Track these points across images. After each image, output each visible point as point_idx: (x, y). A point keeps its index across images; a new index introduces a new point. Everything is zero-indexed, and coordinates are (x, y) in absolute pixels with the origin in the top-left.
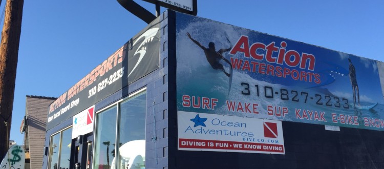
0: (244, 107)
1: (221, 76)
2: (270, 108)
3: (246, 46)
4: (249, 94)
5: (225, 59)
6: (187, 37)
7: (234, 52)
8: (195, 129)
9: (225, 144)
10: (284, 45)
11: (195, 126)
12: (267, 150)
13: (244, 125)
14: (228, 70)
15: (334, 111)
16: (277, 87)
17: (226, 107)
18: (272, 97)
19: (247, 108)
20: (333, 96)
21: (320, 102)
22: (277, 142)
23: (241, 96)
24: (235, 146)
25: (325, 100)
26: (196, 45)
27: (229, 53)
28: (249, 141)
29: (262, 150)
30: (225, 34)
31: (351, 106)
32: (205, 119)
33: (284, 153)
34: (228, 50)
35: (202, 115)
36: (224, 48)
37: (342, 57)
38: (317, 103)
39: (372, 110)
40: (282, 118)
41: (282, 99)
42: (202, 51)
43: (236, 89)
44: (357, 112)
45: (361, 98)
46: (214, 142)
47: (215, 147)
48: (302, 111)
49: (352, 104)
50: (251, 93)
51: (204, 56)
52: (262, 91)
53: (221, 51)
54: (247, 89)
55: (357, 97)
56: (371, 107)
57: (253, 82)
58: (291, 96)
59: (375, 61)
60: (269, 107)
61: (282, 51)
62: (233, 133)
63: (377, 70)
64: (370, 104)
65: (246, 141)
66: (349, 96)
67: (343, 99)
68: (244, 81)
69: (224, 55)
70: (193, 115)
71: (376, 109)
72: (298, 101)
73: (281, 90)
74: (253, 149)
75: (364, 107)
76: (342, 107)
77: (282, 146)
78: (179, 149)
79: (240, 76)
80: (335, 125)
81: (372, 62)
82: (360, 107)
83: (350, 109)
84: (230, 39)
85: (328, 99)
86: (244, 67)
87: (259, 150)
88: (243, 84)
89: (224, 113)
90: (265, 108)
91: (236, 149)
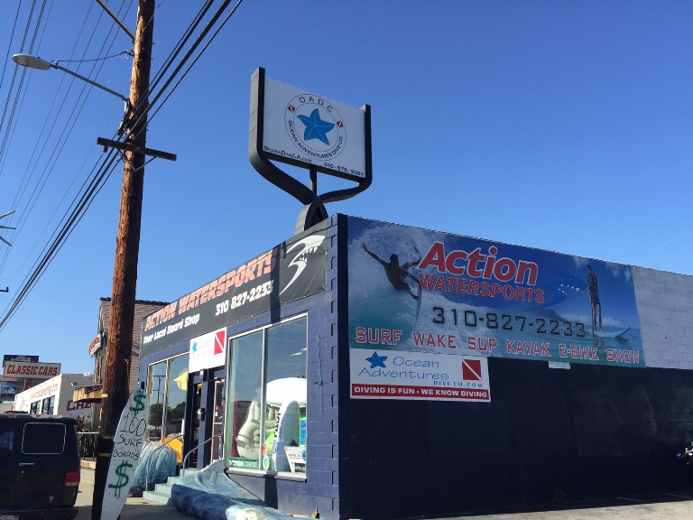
0: (436, 339)
1: (406, 299)
2: (472, 341)
3: (441, 257)
4: (443, 322)
5: (411, 276)
6: (362, 249)
7: (424, 266)
8: (371, 371)
9: (410, 390)
10: (493, 251)
11: (372, 367)
12: (465, 397)
13: (435, 365)
14: (415, 291)
15: (563, 341)
16: (482, 311)
17: (412, 341)
18: (475, 325)
19: (440, 341)
20: (562, 320)
21: (543, 329)
22: (480, 385)
23: (433, 324)
24: (424, 392)
25: (551, 325)
26: (374, 259)
27: (417, 268)
28: (442, 386)
29: (460, 396)
30: (413, 242)
31: (588, 334)
32: (385, 358)
33: (489, 401)
34: (416, 264)
35: (381, 353)
36: (410, 261)
37: (578, 263)
38: (539, 331)
39: (620, 339)
40: (487, 353)
41: (489, 326)
42: (382, 267)
43: (426, 316)
44: (597, 342)
45: (605, 321)
46: (397, 387)
47: (397, 394)
48: (516, 342)
49: (590, 331)
50: (446, 320)
51: (384, 274)
52: (461, 317)
53: (406, 266)
54: (441, 315)
55: (598, 320)
56: (619, 333)
57: (448, 305)
58: (501, 322)
59: (629, 267)
60: (470, 338)
61: (491, 261)
62: (421, 376)
63: (631, 279)
64: (617, 329)
65: (438, 386)
66: (585, 318)
67: (577, 324)
68: (438, 305)
69: (410, 270)
70: (370, 353)
71: (625, 337)
72: (511, 329)
73: (488, 314)
74: (447, 396)
75: (608, 334)
76: (575, 335)
77: (487, 391)
78: (352, 397)
79: (431, 299)
80: (563, 360)
81: (624, 268)
82: (601, 334)
83: (587, 337)
84: (419, 248)
85: (554, 324)
86: (437, 286)
87: (455, 397)
88: (435, 309)
89: (410, 349)
90: (464, 340)
91: (425, 396)
